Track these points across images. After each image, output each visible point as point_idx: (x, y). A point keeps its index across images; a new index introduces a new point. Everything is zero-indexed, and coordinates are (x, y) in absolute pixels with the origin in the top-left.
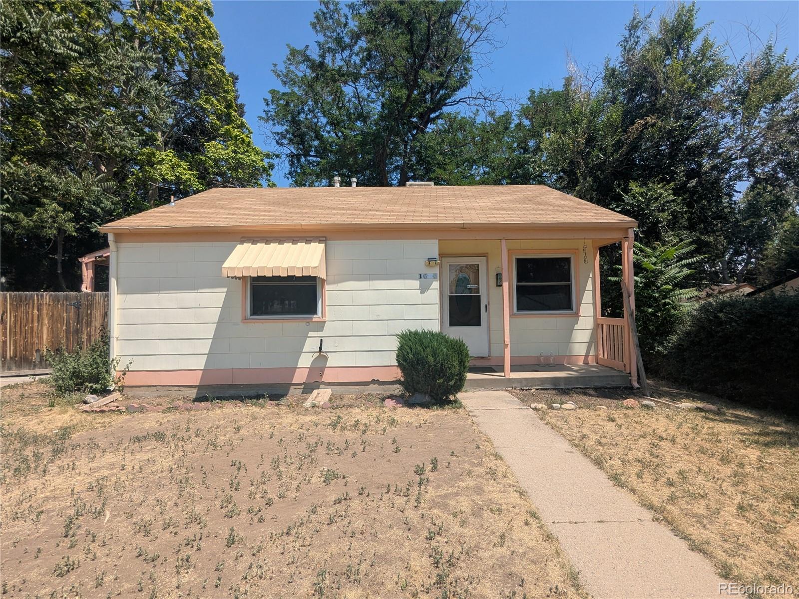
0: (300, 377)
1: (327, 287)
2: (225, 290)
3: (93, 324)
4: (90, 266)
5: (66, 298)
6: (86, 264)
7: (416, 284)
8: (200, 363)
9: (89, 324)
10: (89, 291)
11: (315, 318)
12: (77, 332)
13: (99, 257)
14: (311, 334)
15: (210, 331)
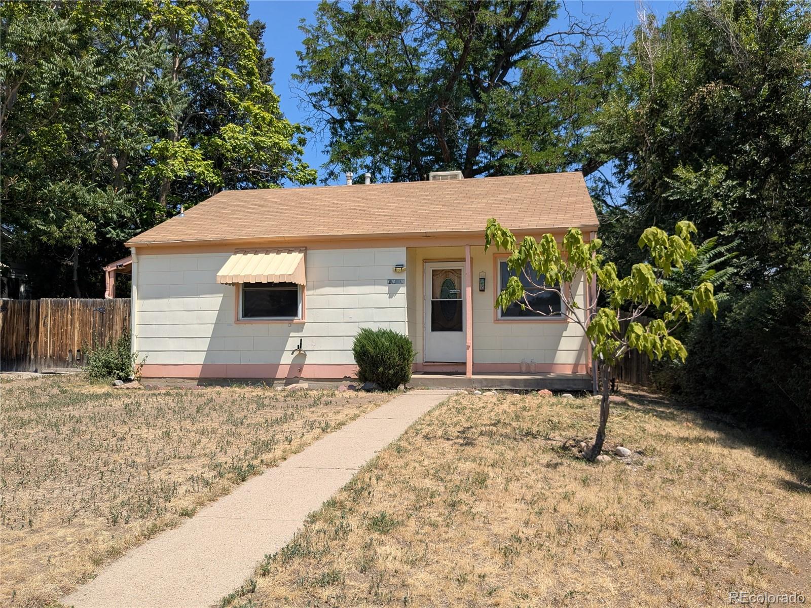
0: (282, 373)
1: (306, 292)
2: (222, 295)
3: (114, 328)
4: (112, 274)
5: (93, 304)
6: (109, 272)
7: (385, 289)
8: (200, 359)
9: (111, 328)
10: (111, 298)
11: (296, 320)
12: (102, 335)
13: (120, 266)
14: (292, 334)
15: (209, 331)
